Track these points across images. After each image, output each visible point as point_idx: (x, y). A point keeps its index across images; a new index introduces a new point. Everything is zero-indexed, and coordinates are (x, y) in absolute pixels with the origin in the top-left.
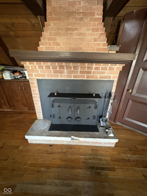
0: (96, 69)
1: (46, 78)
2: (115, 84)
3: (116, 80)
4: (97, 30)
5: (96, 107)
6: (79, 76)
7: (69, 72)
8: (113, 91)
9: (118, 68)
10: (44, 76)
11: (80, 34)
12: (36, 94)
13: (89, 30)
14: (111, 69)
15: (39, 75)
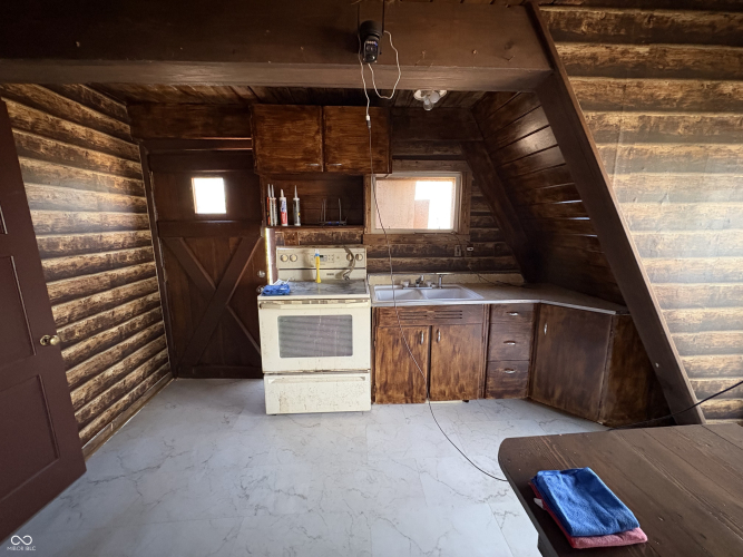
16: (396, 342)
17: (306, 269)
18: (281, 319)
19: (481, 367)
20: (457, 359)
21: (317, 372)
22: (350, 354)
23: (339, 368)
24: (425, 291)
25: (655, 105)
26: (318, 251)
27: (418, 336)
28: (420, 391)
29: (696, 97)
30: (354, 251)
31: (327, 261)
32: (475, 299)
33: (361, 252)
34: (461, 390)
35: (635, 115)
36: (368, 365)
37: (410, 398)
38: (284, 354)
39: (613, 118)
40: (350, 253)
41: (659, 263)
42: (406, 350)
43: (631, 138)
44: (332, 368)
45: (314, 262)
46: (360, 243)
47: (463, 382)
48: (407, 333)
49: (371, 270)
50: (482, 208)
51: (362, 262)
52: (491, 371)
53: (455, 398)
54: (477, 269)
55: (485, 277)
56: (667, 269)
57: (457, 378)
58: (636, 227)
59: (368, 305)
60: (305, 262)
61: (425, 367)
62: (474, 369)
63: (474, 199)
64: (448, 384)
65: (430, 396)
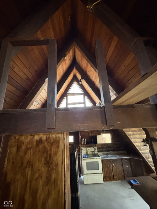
16: (106, 167)
17: (87, 152)
18: (87, 162)
19: (122, 172)
20: (118, 170)
21: (93, 174)
22: (99, 169)
23: (97, 173)
24: (109, 156)
25: (134, 131)
26: (89, 148)
27: (110, 165)
28: (112, 178)
29: (138, 130)
30: (95, 148)
31: (91, 150)
32: (118, 157)
33: (96, 148)
34: (120, 178)
35: (132, 132)
36: (102, 172)
37: (111, 180)
38: (87, 170)
39: (129, 133)
40: (94, 148)
41: (143, 151)
42: (108, 168)
43: (132, 135)
44: (96, 173)
45: (88, 151)
46: (95, 146)
47: (120, 176)
48: (108, 165)
49: (98, 152)
50: (116, 139)
51: (97, 150)
52: (125, 173)
53: (119, 180)
54: (117, 151)
55: (119, 152)
56: (144, 152)
57: (119, 174)
58: (137, 146)
59: (101, 159)
60: (87, 150)
61: (112, 172)
62: (121, 173)
63: (114, 137)
64: (117, 176)
65: (114, 180)
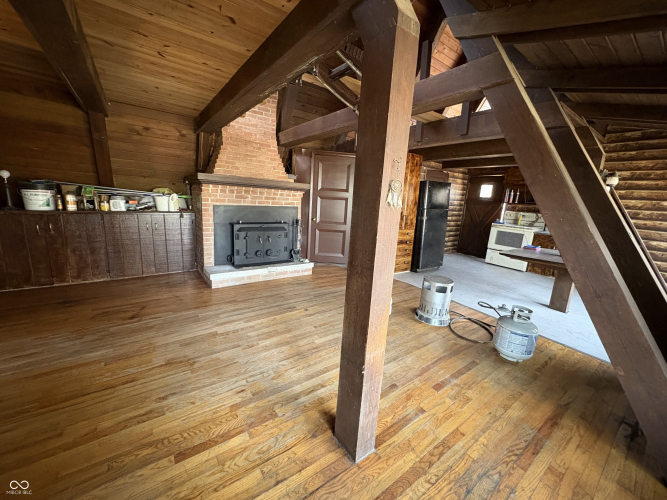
0: (281, 195)
1: (226, 204)
2: (300, 210)
3: (300, 206)
4: (275, 160)
5: (286, 236)
6: (264, 203)
7: (253, 198)
8: (299, 217)
9: (300, 195)
10: (224, 201)
11: (260, 162)
12: (209, 215)
13: (267, 159)
14: (294, 195)
15: (217, 201)
17: (516, 220)
18: (500, 232)
26: (523, 214)
31: (526, 218)
38: (498, 244)
45: (520, 218)
59: (534, 231)
60: (516, 217)
